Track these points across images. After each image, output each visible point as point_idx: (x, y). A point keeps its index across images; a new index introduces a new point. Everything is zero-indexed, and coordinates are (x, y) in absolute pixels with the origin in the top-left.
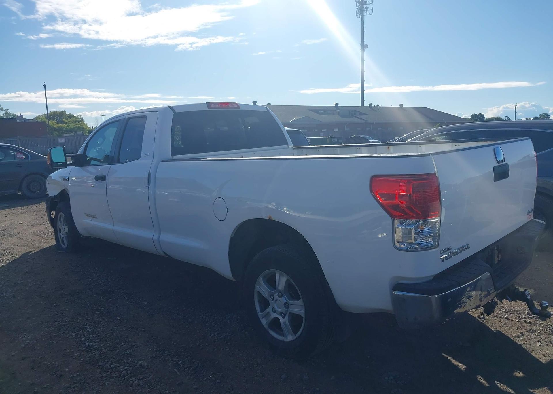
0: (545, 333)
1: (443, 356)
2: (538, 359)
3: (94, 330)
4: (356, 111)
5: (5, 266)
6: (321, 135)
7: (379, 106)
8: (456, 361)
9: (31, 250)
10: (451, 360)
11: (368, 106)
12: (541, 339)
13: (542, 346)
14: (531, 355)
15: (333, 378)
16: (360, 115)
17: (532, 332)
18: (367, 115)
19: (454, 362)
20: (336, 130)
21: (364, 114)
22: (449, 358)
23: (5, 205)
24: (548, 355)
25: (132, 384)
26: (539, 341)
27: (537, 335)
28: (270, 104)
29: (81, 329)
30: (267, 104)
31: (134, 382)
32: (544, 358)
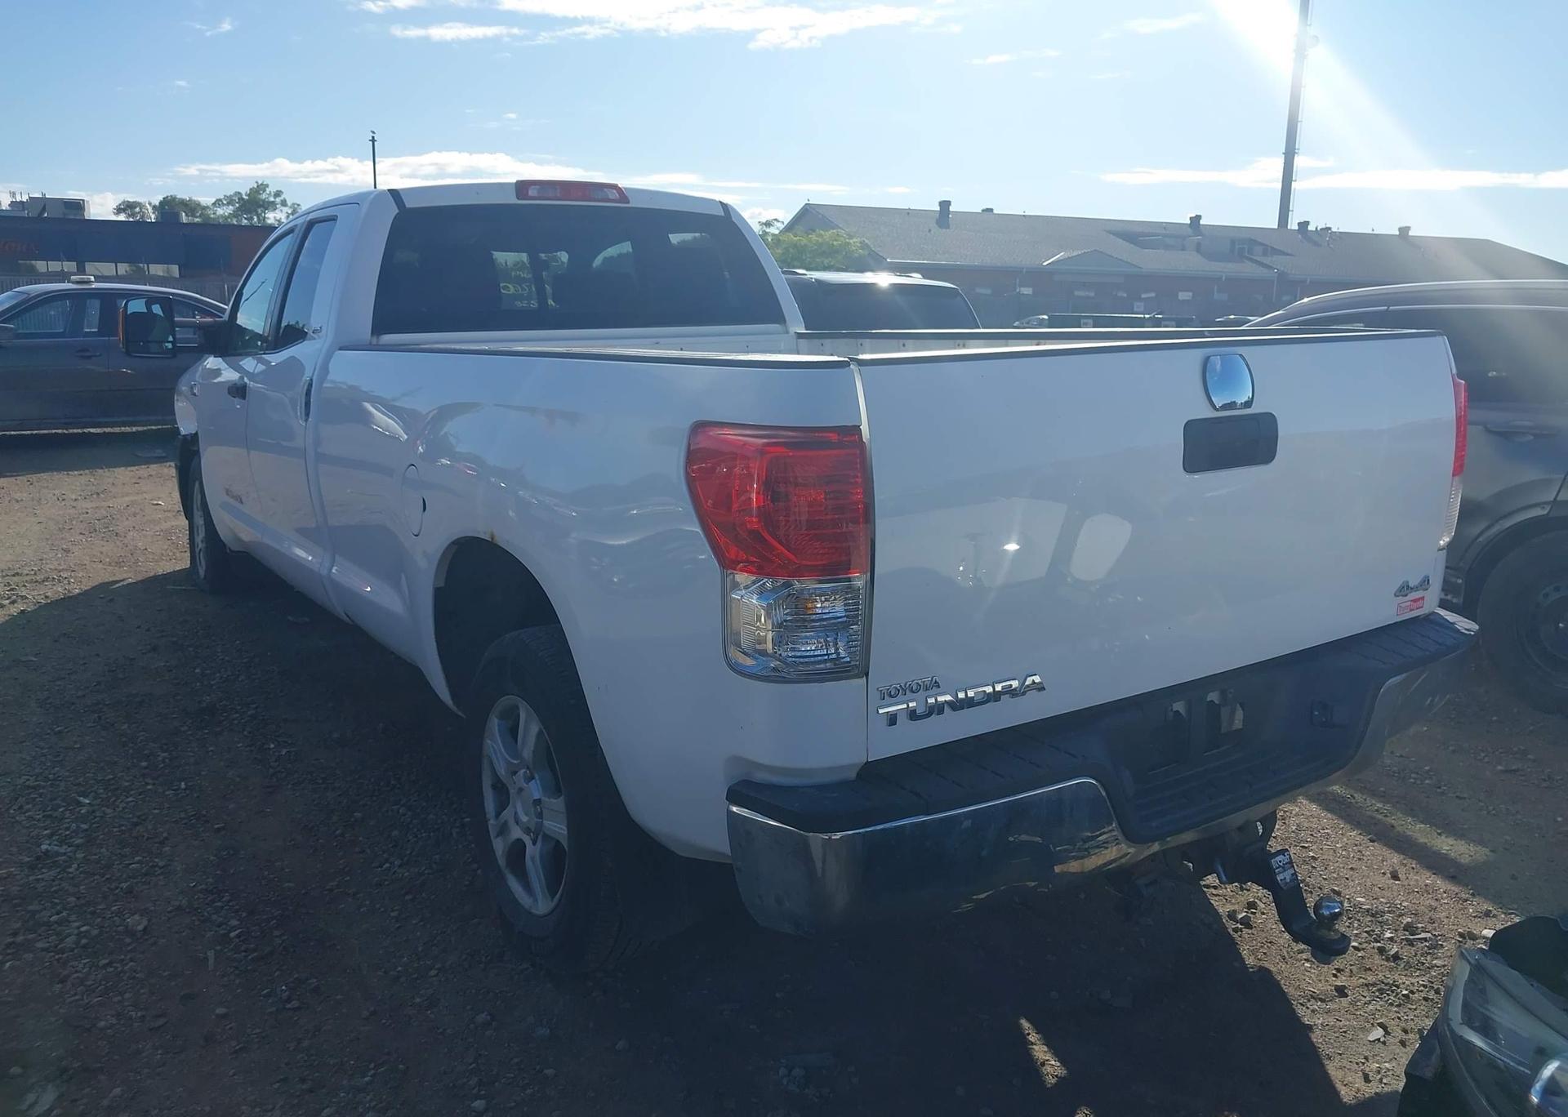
0: (1426, 999)
1: (1019, 1027)
2: (1339, 1086)
3: (93, 812)
4: (1253, 242)
5: (29, 612)
6: (1135, 309)
7: (1330, 228)
8: (1046, 1049)
9: (125, 576)
10: (1032, 1044)
11: (1297, 228)
12: (1399, 1018)
13: (1384, 1043)
14: (1323, 1066)
15: (621, 1045)
16: (1265, 254)
17: (1378, 990)
18: (1288, 255)
19: (1040, 1051)
20: (1184, 296)
21: (1281, 251)
22: (1033, 1037)
23: (159, 452)
24: (1380, 1076)
25: (68, 976)
26: (1381, 1025)
27: (1391, 1004)
28: (991, 210)
29: (64, 804)
30: (983, 211)
31: (76, 972)
32: (1359, 1083)
